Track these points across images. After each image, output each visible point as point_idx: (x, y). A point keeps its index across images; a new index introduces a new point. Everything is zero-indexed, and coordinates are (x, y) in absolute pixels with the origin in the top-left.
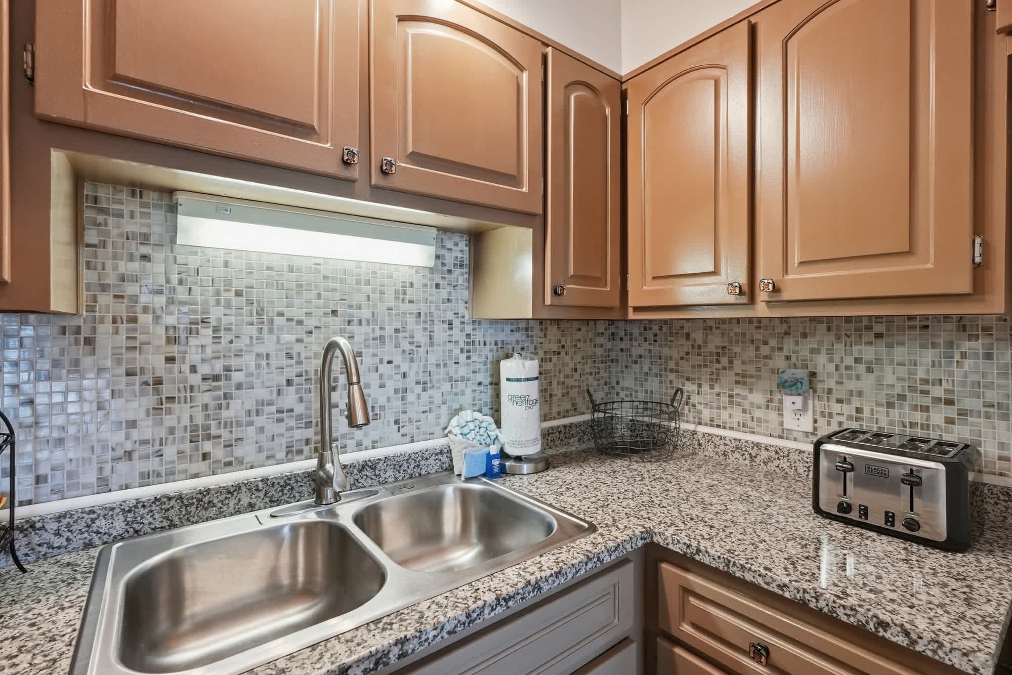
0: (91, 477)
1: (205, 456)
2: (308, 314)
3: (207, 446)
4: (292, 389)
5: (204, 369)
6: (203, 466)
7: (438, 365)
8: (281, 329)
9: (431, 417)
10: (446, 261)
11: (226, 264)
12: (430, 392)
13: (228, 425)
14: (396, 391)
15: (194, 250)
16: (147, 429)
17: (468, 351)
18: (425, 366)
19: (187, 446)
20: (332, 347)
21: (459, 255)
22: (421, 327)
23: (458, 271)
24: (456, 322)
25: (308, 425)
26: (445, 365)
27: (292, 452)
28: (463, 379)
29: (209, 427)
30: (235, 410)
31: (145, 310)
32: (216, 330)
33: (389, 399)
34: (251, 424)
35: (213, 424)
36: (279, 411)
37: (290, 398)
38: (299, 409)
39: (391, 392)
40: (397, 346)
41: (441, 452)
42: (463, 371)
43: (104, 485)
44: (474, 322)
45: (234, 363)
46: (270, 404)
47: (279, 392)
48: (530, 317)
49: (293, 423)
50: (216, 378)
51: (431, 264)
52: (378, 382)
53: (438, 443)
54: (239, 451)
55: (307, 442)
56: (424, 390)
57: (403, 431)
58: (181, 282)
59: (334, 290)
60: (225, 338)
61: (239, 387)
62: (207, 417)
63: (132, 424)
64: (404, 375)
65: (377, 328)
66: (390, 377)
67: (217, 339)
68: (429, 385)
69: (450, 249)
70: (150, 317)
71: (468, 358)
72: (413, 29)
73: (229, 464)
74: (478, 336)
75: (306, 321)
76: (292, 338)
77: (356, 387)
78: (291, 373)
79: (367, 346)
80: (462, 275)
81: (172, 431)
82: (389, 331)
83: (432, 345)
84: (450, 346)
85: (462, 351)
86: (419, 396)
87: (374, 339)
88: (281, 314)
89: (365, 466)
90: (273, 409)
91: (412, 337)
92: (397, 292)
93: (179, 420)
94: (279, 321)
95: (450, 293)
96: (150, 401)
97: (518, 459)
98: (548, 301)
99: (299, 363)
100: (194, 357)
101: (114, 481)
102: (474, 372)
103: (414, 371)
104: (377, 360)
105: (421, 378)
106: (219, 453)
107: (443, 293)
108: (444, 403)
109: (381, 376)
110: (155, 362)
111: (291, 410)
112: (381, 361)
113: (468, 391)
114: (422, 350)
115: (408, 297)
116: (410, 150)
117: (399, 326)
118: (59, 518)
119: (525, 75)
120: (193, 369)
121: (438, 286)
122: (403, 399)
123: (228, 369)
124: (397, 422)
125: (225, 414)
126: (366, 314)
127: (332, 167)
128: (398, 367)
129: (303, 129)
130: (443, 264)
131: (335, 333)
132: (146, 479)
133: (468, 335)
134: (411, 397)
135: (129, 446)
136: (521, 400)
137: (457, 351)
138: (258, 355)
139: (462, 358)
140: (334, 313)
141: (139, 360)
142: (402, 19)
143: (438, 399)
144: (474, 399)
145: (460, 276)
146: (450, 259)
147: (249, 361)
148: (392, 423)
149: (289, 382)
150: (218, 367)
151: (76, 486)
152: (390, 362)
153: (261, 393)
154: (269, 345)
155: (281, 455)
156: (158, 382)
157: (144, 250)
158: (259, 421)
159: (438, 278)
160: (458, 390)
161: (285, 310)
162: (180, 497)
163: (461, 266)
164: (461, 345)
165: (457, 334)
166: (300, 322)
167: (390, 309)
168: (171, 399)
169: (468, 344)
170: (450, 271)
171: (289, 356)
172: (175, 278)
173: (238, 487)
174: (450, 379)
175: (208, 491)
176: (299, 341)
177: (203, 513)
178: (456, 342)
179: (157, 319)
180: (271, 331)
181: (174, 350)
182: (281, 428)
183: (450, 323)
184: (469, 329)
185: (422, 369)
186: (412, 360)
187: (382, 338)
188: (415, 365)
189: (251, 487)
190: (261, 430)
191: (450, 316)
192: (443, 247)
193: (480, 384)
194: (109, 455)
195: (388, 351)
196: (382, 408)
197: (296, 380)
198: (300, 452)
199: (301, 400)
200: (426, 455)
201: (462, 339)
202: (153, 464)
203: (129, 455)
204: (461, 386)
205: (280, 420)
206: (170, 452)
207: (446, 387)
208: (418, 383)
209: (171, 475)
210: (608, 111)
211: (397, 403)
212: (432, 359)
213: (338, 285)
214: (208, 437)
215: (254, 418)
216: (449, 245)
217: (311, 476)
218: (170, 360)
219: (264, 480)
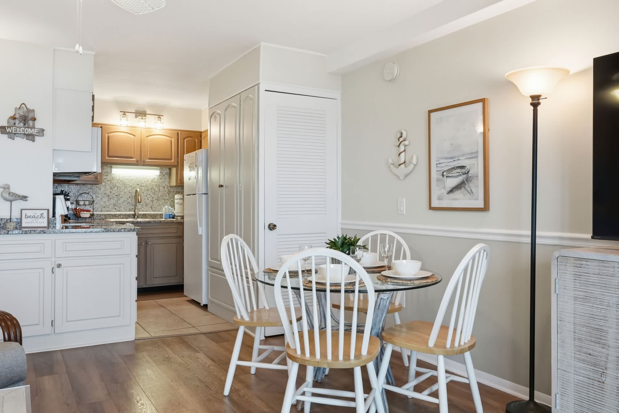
0: (100, 209)
1: (116, 209)
2: (133, 185)
3: (116, 207)
4: (130, 198)
5: (116, 194)
6: (115, 210)
7: (161, 196)
8: (128, 187)
9: (159, 207)
10: (163, 173)
11: (119, 176)
12: (159, 202)
13: (119, 204)
14: (151, 201)
15: (114, 174)
16: (107, 203)
17: (169, 193)
18: (158, 196)
19: (113, 207)
20: (136, 191)
21: (167, 172)
22: (157, 187)
23: (166, 175)
24: (166, 187)
25: (133, 206)
26: (163, 196)
27: (130, 210)
28: (167, 199)
29: (116, 204)
30: (120, 201)
31: (107, 184)
32: (117, 187)
33: (149, 202)
34: (123, 204)
35: (117, 203)
36: (128, 202)
37: (130, 200)
38: (131, 202)
39: (150, 201)
40: (151, 191)
41: (161, 215)
42: (167, 198)
43: (101, 211)
44: (170, 187)
45: (120, 193)
46: (126, 201)
47: (128, 199)
48: (175, 185)
49: (130, 205)
50: (117, 196)
51: (159, 174)
52: (147, 198)
53: (160, 213)
54: (121, 209)
55: (133, 209)
56: (158, 201)
57: (152, 209)
58: (112, 179)
59: (138, 180)
60: (119, 189)
61: (121, 197)
62: (116, 202)
63: (105, 202)
64: (153, 198)
65: (147, 187)
66: (150, 198)
67: (117, 189)
68: (159, 200)
69: (164, 171)
70: (108, 185)
71: (169, 195)
72: (149, 138)
73: (119, 211)
74: (172, 190)
75: (133, 186)
76: (130, 189)
77: (139, 196)
78: (130, 195)
79: (145, 191)
80: (167, 176)
81: (111, 204)
82: (149, 188)
83: (159, 191)
84: (164, 192)
85: (167, 193)
86: (156, 202)
87: (146, 190)
88: (128, 185)
89: (144, 215)
90: (126, 202)
91: (155, 190)
92: (151, 180)
93: (112, 202)
94: (128, 186)
95: (164, 180)
96: (107, 199)
97: (177, 216)
98: (179, 182)
99: (131, 194)
100: (114, 192)
101: (103, 211)
102: (170, 198)
103: (155, 197)
104: (147, 194)
105: (157, 199)
106: (117, 209)
107: (162, 180)
108: (162, 204)
109: (148, 197)
110: (108, 192)
111: (130, 203)
112: (148, 194)
113: (169, 202)
114: (157, 193)
115: (154, 181)
116: (148, 158)
117: (152, 187)
118: (97, 214)
119: (173, 139)
120: (114, 194)
121: (161, 179)
122: (153, 203)
123: (119, 194)
124: (151, 207)
125: (119, 202)
126: (144, 185)
127: (136, 162)
128: (151, 196)
129: (131, 158)
130: (163, 174)
131: (138, 188)
132: (107, 211)
133: (169, 190)
134: (154, 202)
135: (105, 206)
136: (178, 203)
137: (166, 193)
138: (124, 192)
139: (167, 195)
140: (138, 185)
141: (106, 192)
142: (147, 137)
143: (161, 203)
144: (170, 204)
145: (167, 177)
146: (164, 173)
147: (123, 193)
148: (150, 207)
149: (130, 197)
150: (118, 194)
151: (98, 211)
152: (150, 195)
153: (124, 199)
154: (126, 190)
155: (128, 210)
156: (109, 196)
157: (107, 174)
158: (124, 204)
159: (161, 177)
160: (166, 202)
161: (129, 184)
162: (112, 214)
163: (167, 174)
164: (167, 192)
165: (166, 189)
166: (131, 186)
167: (150, 184)
168: (110, 199)
169: (169, 192)
170: (164, 175)
171: (129, 192)
172: (111, 179)
173: (121, 215)
174: (164, 199)
175: (116, 214)
176: (131, 190)
177: (115, 218)
178: (166, 191)
179: (109, 185)
180: (126, 188)
181: (111, 191)
182: (128, 206)
183: (164, 187)
184: (169, 188)
185: (157, 197)
186: (155, 195)
187: (148, 190)
188: (155, 196)
189: (123, 215)
190: (125, 205)
191: (164, 185)
192: (163, 170)
193: (172, 201)
194: (102, 207)
195: (149, 192)
196: (148, 204)
197: (131, 197)
198: (131, 211)
199: (132, 201)
200: (157, 215)
201: (167, 191)
202: (108, 209)
203: (105, 207)
204: (167, 201)
205: (128, 204)
206: (110, 207)
207: (163, 201)
208: (156, 199)
209: (110, 211)
210: (196, 141)
211: (151, 203)
212: (160, 194)
213: (139, 179)
214: (116, 206)
215: (123, 203)
216: (164, 169)
217: (132, 214)
218: (111, 192)
219: (125, 214)
